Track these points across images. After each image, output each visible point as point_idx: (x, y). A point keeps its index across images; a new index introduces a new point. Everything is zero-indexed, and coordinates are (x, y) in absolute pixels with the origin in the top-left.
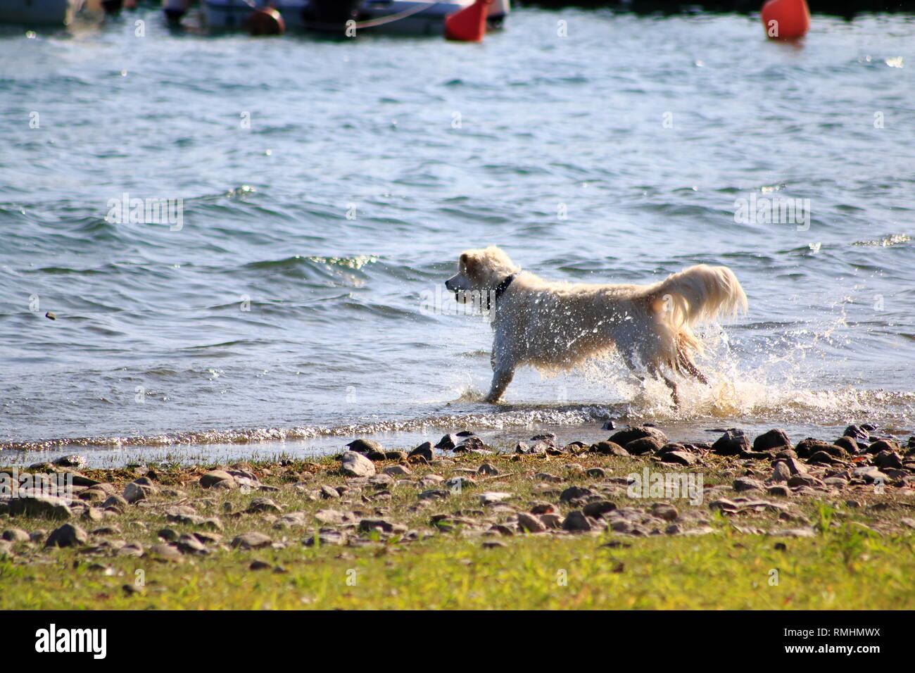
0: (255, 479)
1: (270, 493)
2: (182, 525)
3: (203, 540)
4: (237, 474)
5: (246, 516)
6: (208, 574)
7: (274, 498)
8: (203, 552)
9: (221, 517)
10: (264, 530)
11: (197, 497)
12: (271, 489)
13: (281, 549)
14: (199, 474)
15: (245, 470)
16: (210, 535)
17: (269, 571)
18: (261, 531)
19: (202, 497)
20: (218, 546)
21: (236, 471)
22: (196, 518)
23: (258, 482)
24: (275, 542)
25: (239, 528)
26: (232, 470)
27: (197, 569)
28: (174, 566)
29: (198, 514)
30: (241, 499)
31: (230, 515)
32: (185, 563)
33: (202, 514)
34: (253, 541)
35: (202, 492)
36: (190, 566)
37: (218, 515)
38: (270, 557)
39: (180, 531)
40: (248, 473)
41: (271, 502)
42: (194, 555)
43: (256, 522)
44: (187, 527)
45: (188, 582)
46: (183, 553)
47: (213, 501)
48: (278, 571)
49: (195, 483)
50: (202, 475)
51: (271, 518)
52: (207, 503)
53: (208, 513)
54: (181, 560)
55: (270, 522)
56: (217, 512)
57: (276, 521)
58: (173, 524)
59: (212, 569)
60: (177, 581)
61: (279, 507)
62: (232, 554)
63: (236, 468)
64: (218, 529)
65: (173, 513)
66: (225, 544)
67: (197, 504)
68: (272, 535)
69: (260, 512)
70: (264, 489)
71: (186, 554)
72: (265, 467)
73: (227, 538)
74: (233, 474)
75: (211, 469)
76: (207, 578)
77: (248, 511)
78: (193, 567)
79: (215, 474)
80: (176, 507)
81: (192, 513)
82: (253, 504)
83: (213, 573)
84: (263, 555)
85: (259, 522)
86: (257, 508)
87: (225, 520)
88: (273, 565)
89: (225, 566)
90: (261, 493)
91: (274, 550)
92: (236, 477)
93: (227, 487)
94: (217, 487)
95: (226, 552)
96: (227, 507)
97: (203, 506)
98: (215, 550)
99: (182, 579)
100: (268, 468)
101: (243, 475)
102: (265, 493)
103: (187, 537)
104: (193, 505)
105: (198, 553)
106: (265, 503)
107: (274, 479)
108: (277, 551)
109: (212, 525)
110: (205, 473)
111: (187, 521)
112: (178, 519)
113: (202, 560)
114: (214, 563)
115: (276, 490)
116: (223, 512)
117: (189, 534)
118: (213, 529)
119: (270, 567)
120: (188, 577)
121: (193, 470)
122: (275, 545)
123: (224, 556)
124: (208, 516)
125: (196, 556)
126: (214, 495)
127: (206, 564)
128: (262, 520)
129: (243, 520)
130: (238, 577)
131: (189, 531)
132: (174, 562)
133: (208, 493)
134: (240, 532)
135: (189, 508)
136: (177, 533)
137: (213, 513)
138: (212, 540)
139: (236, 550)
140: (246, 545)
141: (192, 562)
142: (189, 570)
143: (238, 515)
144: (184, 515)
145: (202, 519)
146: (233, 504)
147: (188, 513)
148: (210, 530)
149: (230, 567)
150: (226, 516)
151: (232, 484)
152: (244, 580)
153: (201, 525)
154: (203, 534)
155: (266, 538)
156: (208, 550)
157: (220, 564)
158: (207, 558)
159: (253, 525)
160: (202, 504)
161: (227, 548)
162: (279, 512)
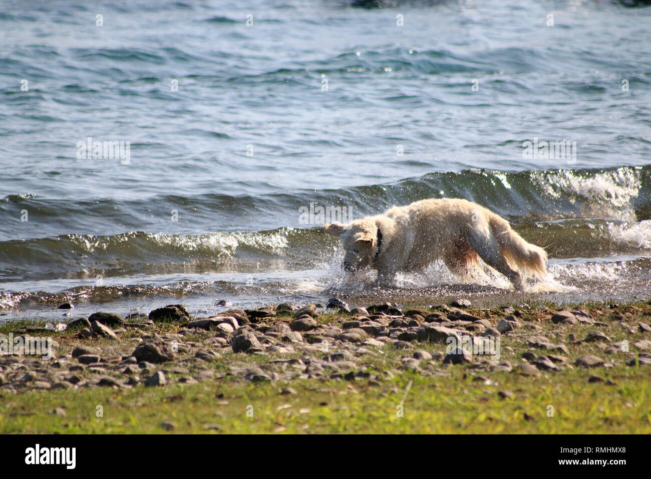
0: (591, 317)
1: (602, 327)
2: (539, 350)
3: (554, 360)
4: (578, 314)
5: (584, 344)
6: (559, 385)
7: (604, 331)
8: (555, 369)
9: (566, 345)
10: (598, 354)
11: (549, 330)
12: (603, 325)
13: (610, 368)
14: (551, 313)
15: (584, 311)
16: (559, 357)
17: (602, 383)
18: (596, 355)
19: (553, 330)
20: (565, 365)
21: (578, 312)
22: (549, 345)
23: (593, 320)
24: (606, 362)
25: (580, 352)
26: (574, 311)
27: (551, 381)
28: (534, 379)
29: (551, 342)
30: (581, 332)
31: (574, 343)
32: (542, 377)
33: (553, 342)
34: (590, 362)
35: (553, 327)
36: (546, 379)
37: (565, 343)
38: (603, 373)
39: (538, 354)
40: (586, 313)
41: (603, 334)
42: (548, 371)
43: (592, 349)
44: (543, 352)
45: (544, 390)
46: (540, 369)
47: (561, 333)
48: (609, 383)
49: (548, 320)
50: (552, 314)
51: (603, 345)
52: (557, 334)
53: (557, 341)
54: (539, 375)
55: (602, 349)
56: (564, 340)
57: (607, 348)
58: (533, 349)
59: (562, 382)
60: (536, 389)
61: (608, 338)
62: (575, 371)
63: (577, 310)
64: (565, 353)
65: (533, 341)
66: (570, 364)
67: (549, 335)
68: (603, 358)
69: (595, 341)
70: (598, 325)
71: (542, 371)
72: (598, 309)
73: (572, 360)
74: (575, 314)
75: (559, 310)
76: (558, 388)
77: (586, 341)
78: (548, 380)
79: (562, 313)
80: (535, 337)
81: (546, 341)
82: (590, 335)
83: (562, 385)
84: (598, 373)
85: (594, 349)
86: (592, 338)
87: (570, 346)
88: (605, 379)
89: (571, 379)
90: (595, 327)
91: (605, 368)
92: (577, 316)
93: (571, 323)
94: (564, 323)
95: (571, 369)
96: (571, 337)
97: (554, 336)
98: (563, 368)
99: (540, 388)
100: (600, 310)
101: (582, 315)
102: (598, 327)
103: (543, 359)
104: (546, 336)
105: (551, 370)
106: (598, 335)
107: (604, 318)
108: (608, 369)
109: (560, 350)
110: (555, 312)
111: (543, 347)
112: (536, 345)
113: (554, 375)
114: (562, 377)
115: (606, 325)
116: (568, 341)
117: (544, 356)
118: (561, 354)
119: (603, 380)
120: (544, 387)
121: (546, 311)
122: (606, 365)
123: (570, 372)
124: (557, 343)
125: (550, 372)
126: (561, 328)
127: (557, 378)
128: (597, 347)
129: (583, 347)
130: (580, 388)
131: (544, 353)
132: (534, 376)
133: (558, 327)
134: (580, 356)
135: (544, 338)
136: (536, 355)
137: (561, 342)
138: (561, 361)
139: (578, 368)
140: (585, 365)
141: (547, 376)
142: (545, 382)
143: (579, 343)
144: (540, 343)
145: (553, 346)
146: (575, 336)
147: (543, 341)
148: (559, 354)
149: (574, 381)
150: (570, 343)
151: (574, 321)
152: (585, 390)
153: (553, 350)
154: (554, 356)
155: (600, 360)
156: (558, 368)
157: (568, 378)
158: (558, 373)
159: (590, 351)
160: (553, 335)
161: (571, 367)
162: (609, 341)
